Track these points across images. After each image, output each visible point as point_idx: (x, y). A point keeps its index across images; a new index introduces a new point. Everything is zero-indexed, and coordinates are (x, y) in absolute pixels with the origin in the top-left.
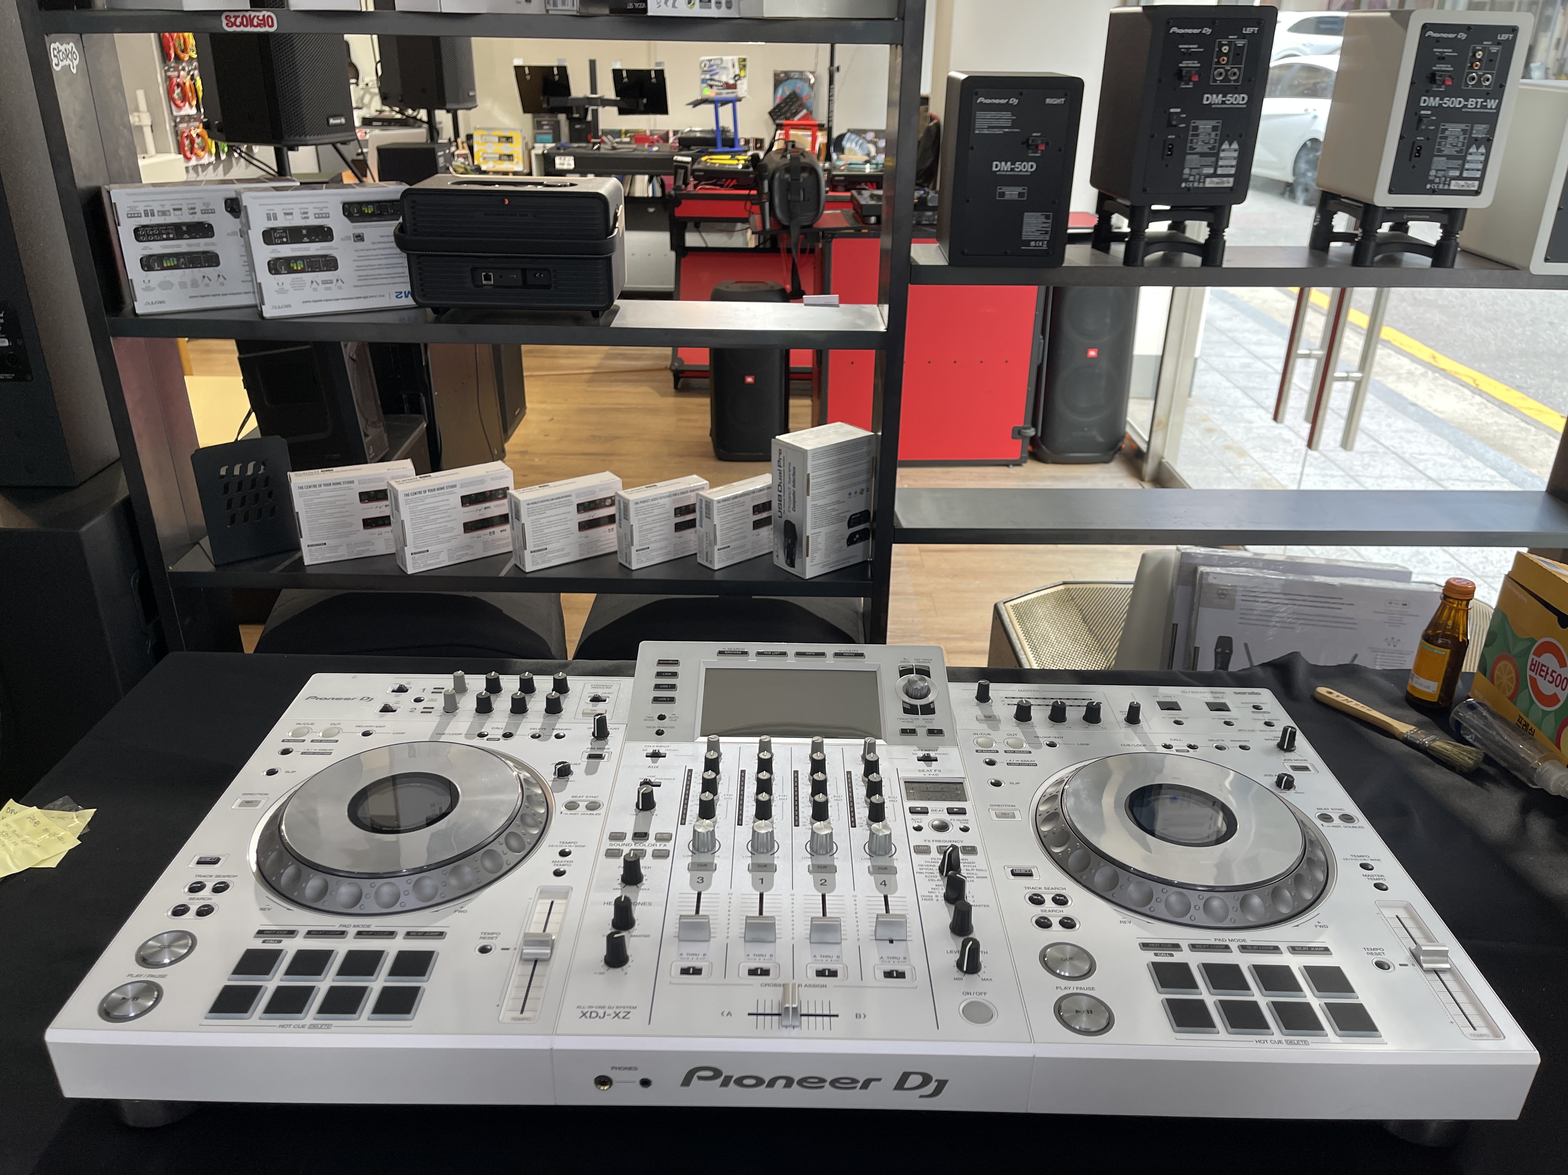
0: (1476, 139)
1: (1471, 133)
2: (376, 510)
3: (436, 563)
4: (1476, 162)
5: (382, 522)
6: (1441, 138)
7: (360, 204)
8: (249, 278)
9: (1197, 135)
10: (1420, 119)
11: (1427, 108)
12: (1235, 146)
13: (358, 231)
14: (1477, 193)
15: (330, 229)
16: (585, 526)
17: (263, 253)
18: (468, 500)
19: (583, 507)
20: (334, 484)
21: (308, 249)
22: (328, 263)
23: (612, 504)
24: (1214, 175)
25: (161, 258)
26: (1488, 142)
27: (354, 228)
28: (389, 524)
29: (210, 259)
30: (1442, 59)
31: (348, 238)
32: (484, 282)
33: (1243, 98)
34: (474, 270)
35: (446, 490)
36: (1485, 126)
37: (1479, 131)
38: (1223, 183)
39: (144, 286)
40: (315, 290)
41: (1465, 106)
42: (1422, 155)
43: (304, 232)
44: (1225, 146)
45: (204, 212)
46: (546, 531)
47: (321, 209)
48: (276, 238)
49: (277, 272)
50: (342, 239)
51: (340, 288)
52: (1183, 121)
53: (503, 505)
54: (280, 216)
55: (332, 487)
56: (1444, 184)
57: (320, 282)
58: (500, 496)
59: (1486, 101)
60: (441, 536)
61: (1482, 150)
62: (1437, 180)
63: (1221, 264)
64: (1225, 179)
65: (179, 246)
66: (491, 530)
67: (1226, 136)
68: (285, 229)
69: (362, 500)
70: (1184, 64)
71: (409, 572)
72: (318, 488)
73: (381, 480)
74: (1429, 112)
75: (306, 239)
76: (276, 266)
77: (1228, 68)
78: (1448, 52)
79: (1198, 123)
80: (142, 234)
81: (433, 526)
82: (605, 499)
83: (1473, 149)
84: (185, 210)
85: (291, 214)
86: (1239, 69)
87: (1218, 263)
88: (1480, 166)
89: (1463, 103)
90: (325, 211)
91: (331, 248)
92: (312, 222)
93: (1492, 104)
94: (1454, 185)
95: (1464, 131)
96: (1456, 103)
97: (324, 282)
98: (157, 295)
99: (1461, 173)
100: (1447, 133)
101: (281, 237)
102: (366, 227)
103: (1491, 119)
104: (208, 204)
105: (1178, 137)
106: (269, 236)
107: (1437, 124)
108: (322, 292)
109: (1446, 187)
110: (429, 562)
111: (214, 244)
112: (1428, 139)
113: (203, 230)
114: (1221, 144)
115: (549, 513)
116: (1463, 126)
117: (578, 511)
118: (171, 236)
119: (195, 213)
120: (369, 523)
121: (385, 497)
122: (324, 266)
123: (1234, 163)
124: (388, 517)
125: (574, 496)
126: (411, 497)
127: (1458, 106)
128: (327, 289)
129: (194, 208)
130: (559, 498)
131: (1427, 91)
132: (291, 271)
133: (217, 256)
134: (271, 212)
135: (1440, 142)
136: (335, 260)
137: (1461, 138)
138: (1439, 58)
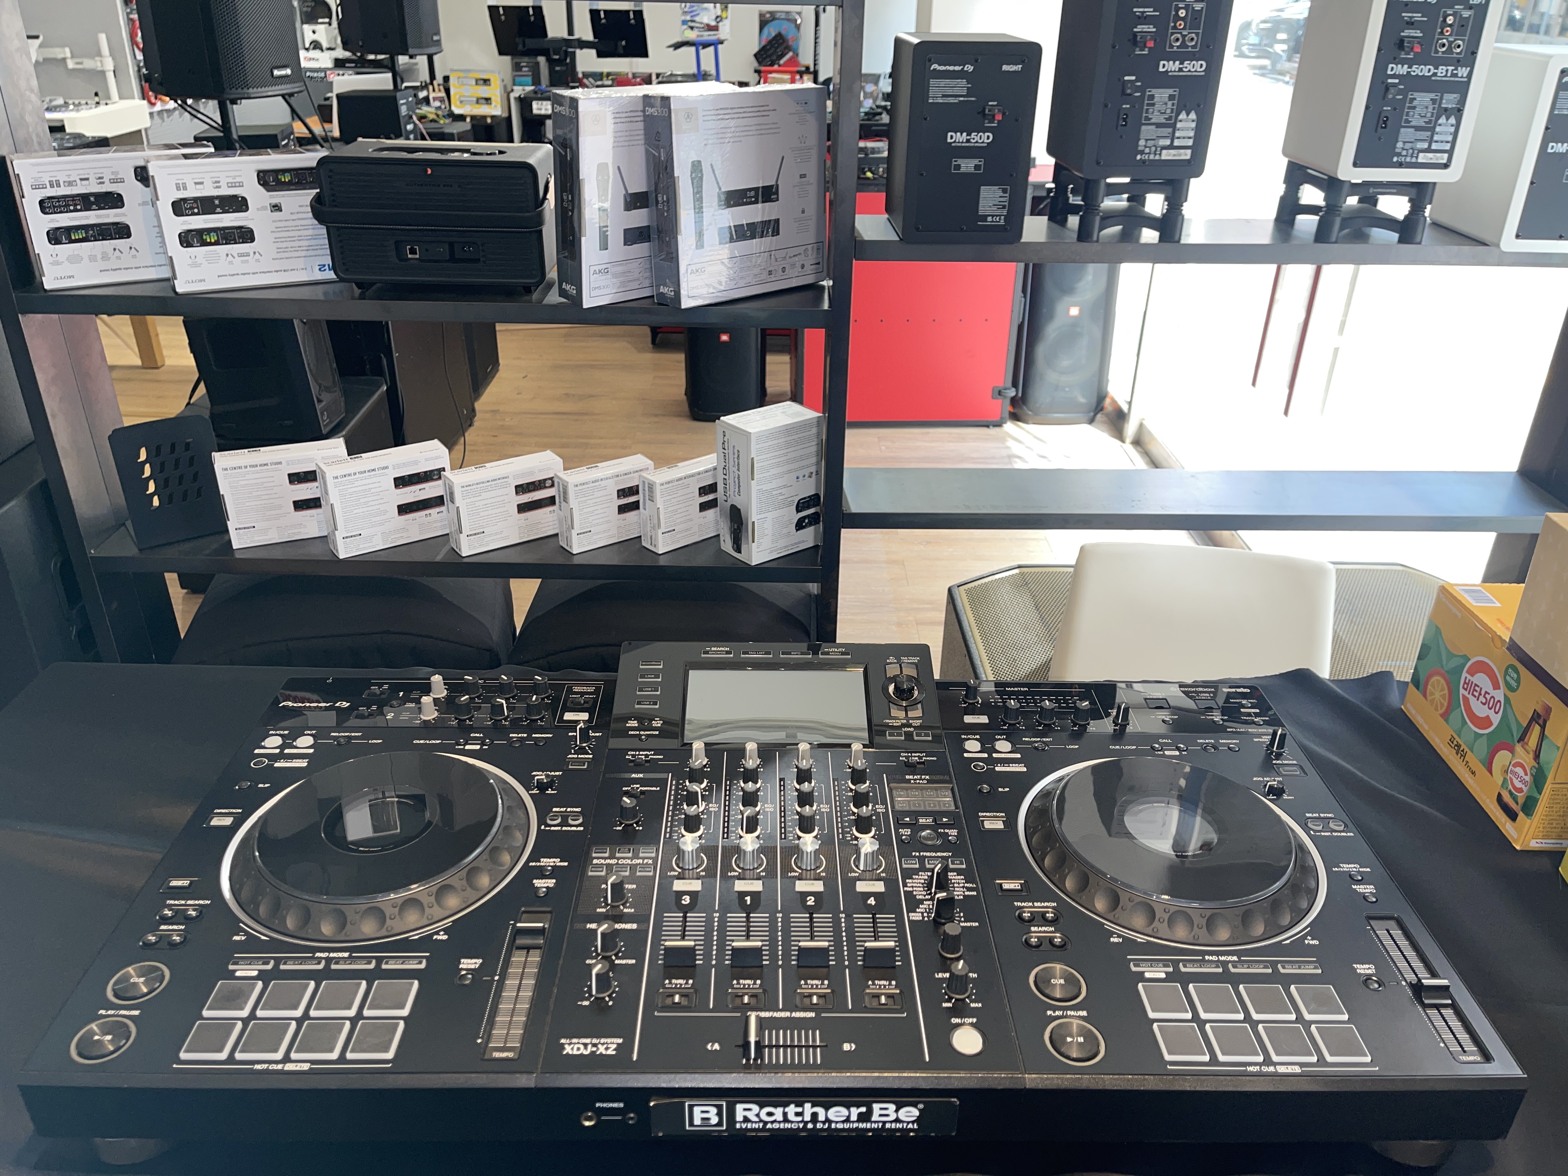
0: (1446, 110)
1: (1440, 103)
2: (306, 491)
3: (369, 547)
4: (1446, 133)
5: (313, 503)
6: (1409, 108)
7: (277, 172)
8: (161, 250)
9: (1153, 105)
10: (1387, 88)
11: (1394, 76)
12: (1193, 116)
13: (275, 201)
14: (1446, 166)
15: (244, 199)
16: (523, 508)
17: (175, 225)
18: (401, 482)
19: (521, 489)
20: (261, 465)
21: (221, 220)
22: (245, 235)
23: (552, 486)
24: (1171, 147)
25: (69, 230)
26: (1458, 112)
27: (271, 197)
28: (320, 506)
29: (122, 231)
30: (1411, 24)
31: (264, 208)
32: (410, 256)
33: (1201, 66)
34: (397, 243)
35: (377, 472)
36: (1455, 95)
37: (1449, 100)
38: (1180, 155)
39: (51, 260)
40: (231, 263)
41: (1435, 74)
42: (1388, 127)
43: (217, 202)
44: (1183, 116)
45: (114, 181)
46: (482, 514)
47: (234, 177)
48: (186, 209)
49: (189, 245)
50: (258, 209)
51: (258, 261)
52: (1138, 89)
53: (439, 486)
54: (190, 185)
55: (259, 468)
56: (1412, 156)
57: (236, 256)
58: (435, 477)
59: (1456, 69)
60: (374, 519)
61: (1452, 120)
62: (1404, 153)
63: (1180, 239)
64: (1182, 151)
65: (87, 218)
66: (427, 512)
67: (1183, 106)
68: (195, 199)
69: (291, 482)
70: (1139, 29)
71: (341, 557)
72: (244, 470)
73: (311, 460)
74: (1397, 81)
75: (218, 210)
76: (187, 239)
77: (1185, 33)
78: (1417, 17)
79: (1154, 91)
80: (48, 205)
81: (365, 509)
82: (545, 480)
83: (1442, 120)
84: (93, 180)
85: (202, 183)
86: (1197, 34)
87: (1177, 238)
88: (1450, 138)
89: (1433, 70)
90: (238, 179)
91: (246, 219)
92: (226, 191)
93: (1463, 72)
94: (1422, 158)
95: (1434, 101)
96: (1424, 70)
97: (241, 255)
98: (67, 269)
99: (1430, 145)
100: (1415, 103)
101: (192, 208)
102: (283, 196)
103: (1462, 88)
104: (117, 173)
105: (1133, 106)
106: (180, 208)
107: (1404, 93)
108: (238, 265)
109: (1414, 160)
110: (361, 546)
111: (124, 215)
112: (1395, 109)
113: (113, 200)
114: (1178, 114)
115: (484, 495)
116: (1432, 96)
117: (517, 493)
118: (79, 207)
119: (103, 183)
120: (299, 505)
121: (315, 479)
122: (239, 238)
123: (1192, 134)
124: (319, 499)
125: (511, 477)
126: (339, 480)
127: (1427, 74)
128: (243, 262)
129: (102, 178)
130: (495, 480)
131: (1395, 59)
132: (204, 244)
133: (128, 227)
134: (180, 182)
135: (1408, 113)
136: (251, 231)
137: (1430, 109)
138: (1407, 23)
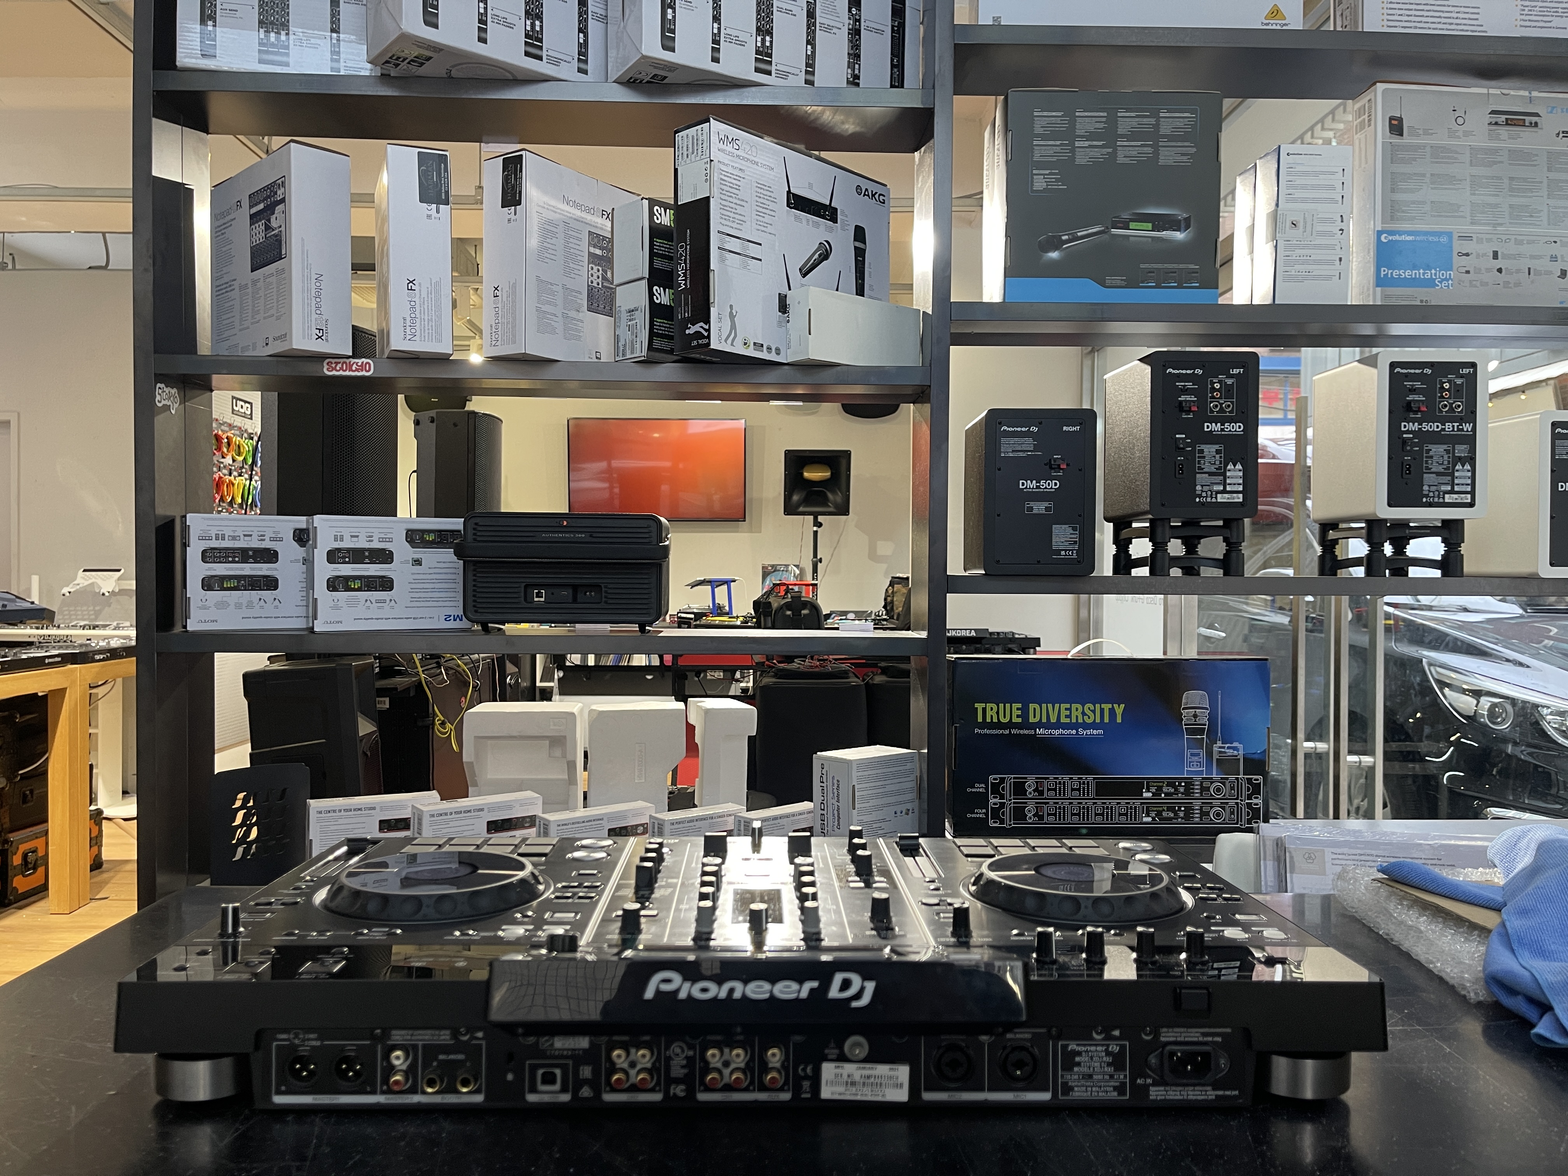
0: (1460, 458)
1: (1454, 452)
4: (1465, 477)
6: (1427, 457)
7: (424, 532)
9: (1204, 457)
10: (1405, 442)
11: (1408, 432)
12: (1240, 466)
13: (416, 556)
14: (1471, 505)
15: (391, 553)
17: (324, 570)
18: (495, 826)
19: (614, 833)
20: (355, 810)
21: (367, 570)
22: (386, 584)
24: (1225, 492)
25: (222, 578)
26: (1472, 460)
27: (414, 553)
29: (271, 583)
30: (1413, 391)
31: (407, 562)
32: (536, 599)
33: (1240, 426)
34: (526, 587)
35: (473, 814)
36: (1465, 446)
37: (1461, 450)
38: (1236, 499)
39: (200, 604)
40: (368, 608)
41: (1444, 430)
42: (1412, 472)
43: (367, 554)
44: (1230, 466)
45: (272, 539)
47: (386, 534)
48: (339, 557)
49: (335, 590)
50: (401, 563)
51: (392, 607)
52: (1189, 445)
54: (347, 537)
55: (353, 812)
56: (1439, 498)
57: (374, 602)
58: (527, 825)
59: (1461, 425)
61: (1468, 467)
62: (1431, 494)
63: (1243, 574)
64: (1237, 496)
65: (242, 569)
67: (1230, 459)
68: (348, 550)
69: (381, 828)
70: (1185, 400)
72: (338, 813)
73: (406, 809)
74: (1411, 436)
75: (367, 560)
76: (334, 584)
77: (1222, 401)
78: (1418, 385)
79: (1203, 446)
80: (208, 556)
82: (637, 826)
83: (1459, 467)
84: (255, 537)
85: (357, 536)
86: (1232, 402)
87: (1240, 574)
88: (1469, 481)
89: (1441, 427)
90: (389, 536)
91: (389, 570)
92: (376, 545)
93: (1468, 427)
94: (1448, 498)
95: (1447, 451)
96: (1435, 427)
97: (378, 601)
98: (213, 613)
99: (1453, 488)
100: (1431, 453)
101: (345, 557)
102: (425, 553)
103: (1471, 440)
104: (278, 533)
105: (1186, 459)
106: (333, 556)
107: (1420, 445)
108: (374, 611)
109: (1441, 500)
111: (276, 569)
112: (1415, 458)
113: (270, 556)
114: (1226, 465)
116: (1445, 447)
118: (237, 559)
119: (264, 540)
121: (408, 826)
122: (380, 586)
123: (1241, 481)
125: (607, 820)
126: (434, 819)
127: (1436, 430)
128: (379, 608)
129: (264, 536)
130: (590, 821)
131: (1406, 418)
132: (348, 589)
133: (276, 580)
134: (339, 534)
135: (1427, 462)
136: (391, 581)
137: (1446, 457)
138: (1410, 390)
